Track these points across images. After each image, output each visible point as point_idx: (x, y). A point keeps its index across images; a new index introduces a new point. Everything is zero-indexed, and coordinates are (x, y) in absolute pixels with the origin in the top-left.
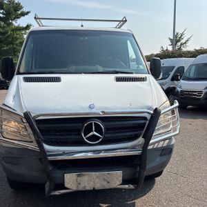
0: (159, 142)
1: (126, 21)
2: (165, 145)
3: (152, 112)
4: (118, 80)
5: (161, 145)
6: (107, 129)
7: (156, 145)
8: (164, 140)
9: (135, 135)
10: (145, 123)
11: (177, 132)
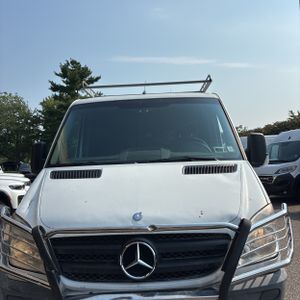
0: (254, 277)
1: (211, 80)
2: (266, 283)
3: (237, 227)
4: (188, 171)
5: (257, 283)
6: (162, 255)
7: (249, 283)
8: (265, 274)
9: (210, 265)
10: (227, 245)
11: (288, 260)
